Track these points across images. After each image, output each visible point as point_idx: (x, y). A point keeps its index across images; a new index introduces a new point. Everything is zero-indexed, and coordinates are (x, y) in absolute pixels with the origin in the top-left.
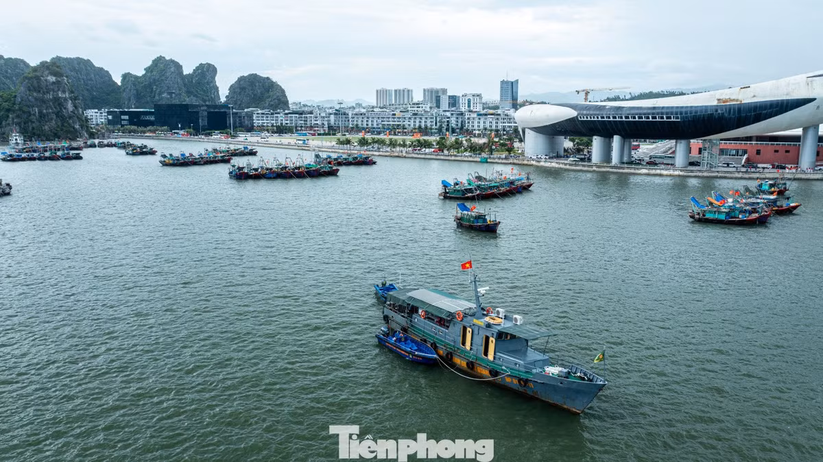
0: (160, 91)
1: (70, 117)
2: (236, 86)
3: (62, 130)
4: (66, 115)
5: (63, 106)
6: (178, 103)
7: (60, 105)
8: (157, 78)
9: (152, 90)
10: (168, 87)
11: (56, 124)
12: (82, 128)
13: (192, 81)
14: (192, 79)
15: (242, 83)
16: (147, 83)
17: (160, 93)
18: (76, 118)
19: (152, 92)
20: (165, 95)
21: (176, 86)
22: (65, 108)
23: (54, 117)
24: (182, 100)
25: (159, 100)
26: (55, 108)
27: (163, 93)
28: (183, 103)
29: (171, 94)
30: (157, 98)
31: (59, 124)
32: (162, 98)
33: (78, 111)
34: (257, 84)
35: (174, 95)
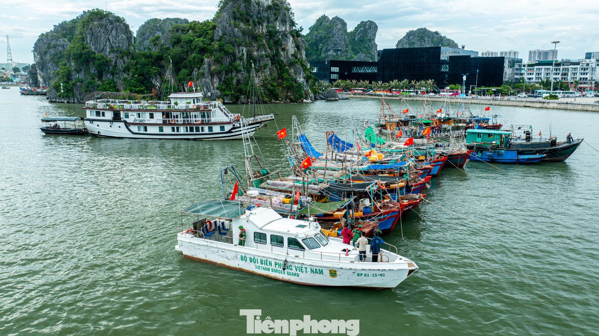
0: (326, 49)
1: (292, 64)
2: (406, 41)
3: (280, 85)
4: (285, 61)
5: (281, 45)
6: (346, 60)
7: (278, 43)
8: (323, 35)
9: (318, 48)
10: (335, 44)
11: (271, 74)
12: (307, 81)
13: (354, 39)
14: (355, 37)
15: (410, 38)
16: (314, 41)
17: (327, 50)
18: (298, 66)
19: (318, 50)
20: (331, 52)
21: (343, 43)
22: (283, 50)
23: (269, 62)
24: (349, 56)
25: (325, 58)
26: (270, 48)
27: (329, 50)
28: (351, 60)
29: (336, 51)
30: (323, 55)
31: (275, 75)
32: (328, 56)
33: (301, 54)
34: (426, 39)
35: (339, 52)
